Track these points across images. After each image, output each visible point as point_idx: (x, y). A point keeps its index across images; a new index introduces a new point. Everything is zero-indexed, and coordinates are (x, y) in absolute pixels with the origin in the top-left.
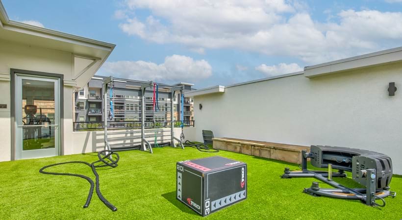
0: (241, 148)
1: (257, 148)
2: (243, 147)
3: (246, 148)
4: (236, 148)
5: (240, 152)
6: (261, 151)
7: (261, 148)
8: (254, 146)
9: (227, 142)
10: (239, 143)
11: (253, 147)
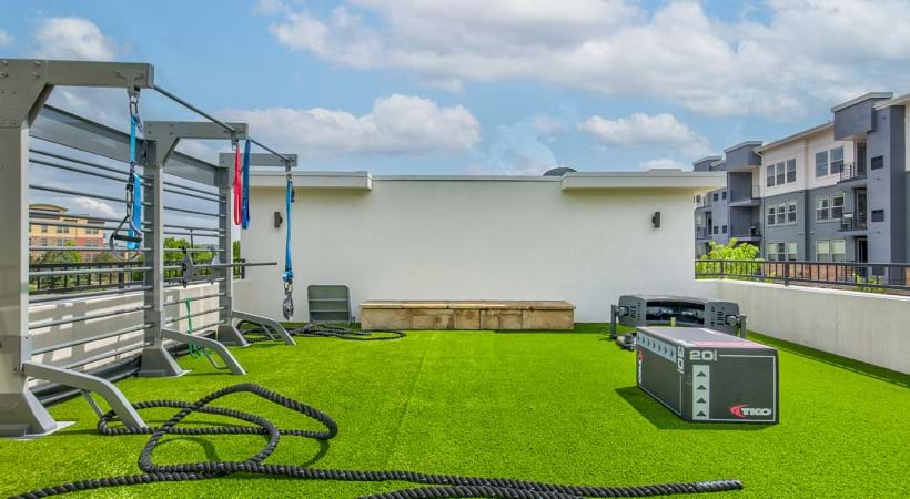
0: (451, 319)
1: (492, 312)
2: (458, 314)
3: (467, 316)
4: (438, 320)
5: (450, 328)
6: (503, 318)
7: (503, 312)
8: (487, 310)
9: (410, 309)
10: (448, 308)
11: (483, 312)
